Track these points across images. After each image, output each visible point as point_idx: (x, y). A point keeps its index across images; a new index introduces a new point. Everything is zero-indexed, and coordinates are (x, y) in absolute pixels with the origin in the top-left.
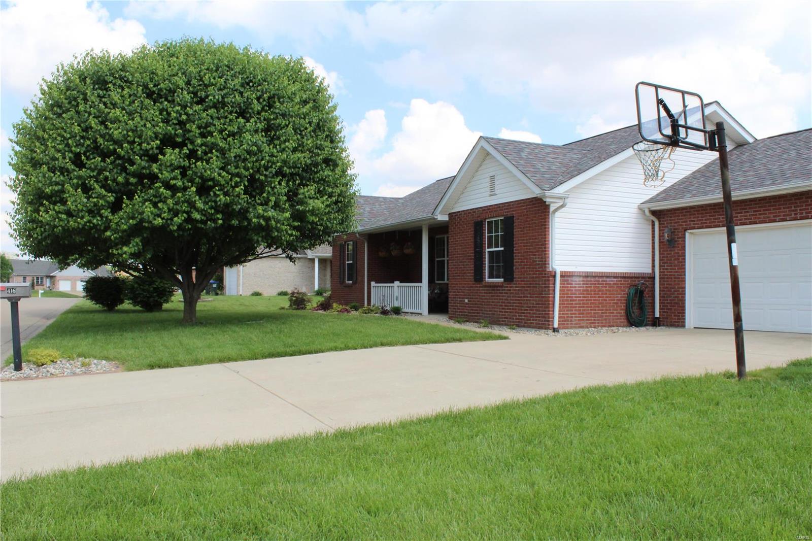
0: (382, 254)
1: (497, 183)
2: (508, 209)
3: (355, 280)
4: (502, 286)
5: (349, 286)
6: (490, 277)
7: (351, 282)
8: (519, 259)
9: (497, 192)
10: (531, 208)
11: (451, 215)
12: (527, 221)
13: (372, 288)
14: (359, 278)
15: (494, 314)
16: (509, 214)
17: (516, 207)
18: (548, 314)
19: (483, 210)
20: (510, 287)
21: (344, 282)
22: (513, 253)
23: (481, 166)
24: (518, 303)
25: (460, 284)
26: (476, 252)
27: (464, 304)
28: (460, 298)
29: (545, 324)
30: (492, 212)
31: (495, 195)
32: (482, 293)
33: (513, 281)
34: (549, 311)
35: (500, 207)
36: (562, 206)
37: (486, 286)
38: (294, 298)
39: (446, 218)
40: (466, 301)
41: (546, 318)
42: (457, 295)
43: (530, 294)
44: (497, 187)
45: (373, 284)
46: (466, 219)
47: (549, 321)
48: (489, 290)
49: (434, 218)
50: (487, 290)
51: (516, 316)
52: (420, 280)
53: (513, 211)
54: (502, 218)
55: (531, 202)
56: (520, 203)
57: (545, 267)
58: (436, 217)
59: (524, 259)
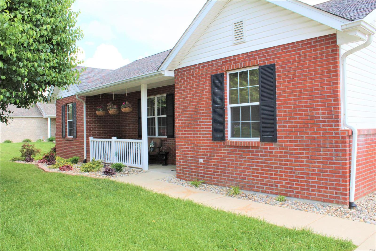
0: (99, 113)
1: (245, 28)
2: (265, 56)
3: (75, 135)
4: (257, 147)
5: (69, 140)
6: (233, 136)
7: (72, 137)
8: (285, 115)
9: (246, 39)
10: (308, 52)
11: (177, 71)
12: (300, 69)
13: (90, 142)
14: (79, 134)
15: (245, 179)
16: (267, 63)
17: (280, 53)
18: (345, 186)
19: (223, 62)
20: (270, 149)
21: (65, 136)
22: (275, 108)
23: (219, 14)
24: (285, 168)
25: (191, 142)
26: (214, 109)
27: (198, 164)
28: (192, 157)
29: (339, 198)
30: (238, 62)
31: (244, 42)
32: (224, 153)
33: (276, 141)
34: (346, 181)
35: (251, 56)
36: (365, 45)
37: (231, 146)
38: (25, 150)
39: (172, 74)
40: (201, 161)
41: (339, 189)
42: (188, 154)
43: (308, 158)
44: (245, 34)
45: (91, 138)
46: (199, 73)
47: (346, 195)
48: (236, 151)
49: (161, 74)
50: (232, 150)
51: (282, 183)
52: (139, 137)
53: (274, 58)
54: (257, 68)
55: (307, 44)
56: (288, 48)
57: (338, 125)
58: (163, 73)
59: (295, 114)
